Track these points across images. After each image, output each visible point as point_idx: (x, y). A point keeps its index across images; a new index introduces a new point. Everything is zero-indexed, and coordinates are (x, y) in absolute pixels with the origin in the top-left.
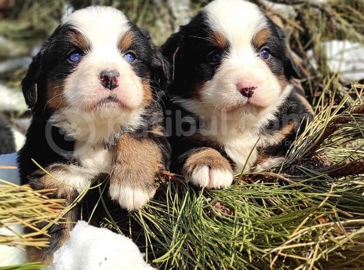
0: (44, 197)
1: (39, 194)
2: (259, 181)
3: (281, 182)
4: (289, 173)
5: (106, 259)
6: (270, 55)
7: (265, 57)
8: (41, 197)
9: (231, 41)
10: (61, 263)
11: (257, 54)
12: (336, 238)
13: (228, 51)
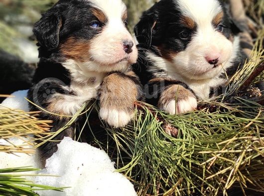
0: (32, 117)
1: (29, 115)
2: (205, 108)
3: (222, 109)
4: (229, 102)
5: (83, 165)
6: (222, 28)
7: (220, 30)
8: (30, 118)
9: (198, 23)
10: (51, 167)
11: (215, 29)
12: (259, 148)
13: (196, 30)
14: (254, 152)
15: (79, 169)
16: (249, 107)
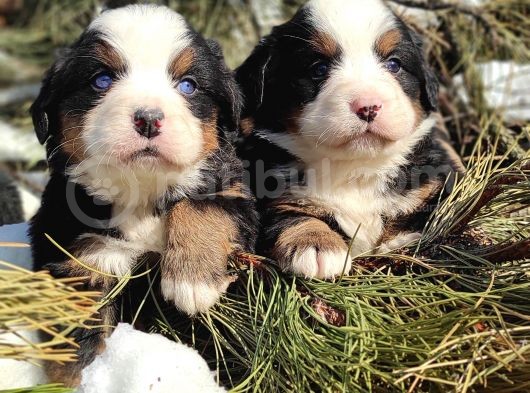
0: (70, 288)
1: (63, 285)
2: (384, 267)
3: (417, 269)
4: (429, 256)
5: (159, 379)
6: (401, 69)
7: (394, 70)
8: (64, 289)
12: (499, 354)
13: (339, 60)
14: (491, 362)
15: (153, 388)
16: (471, 267)
